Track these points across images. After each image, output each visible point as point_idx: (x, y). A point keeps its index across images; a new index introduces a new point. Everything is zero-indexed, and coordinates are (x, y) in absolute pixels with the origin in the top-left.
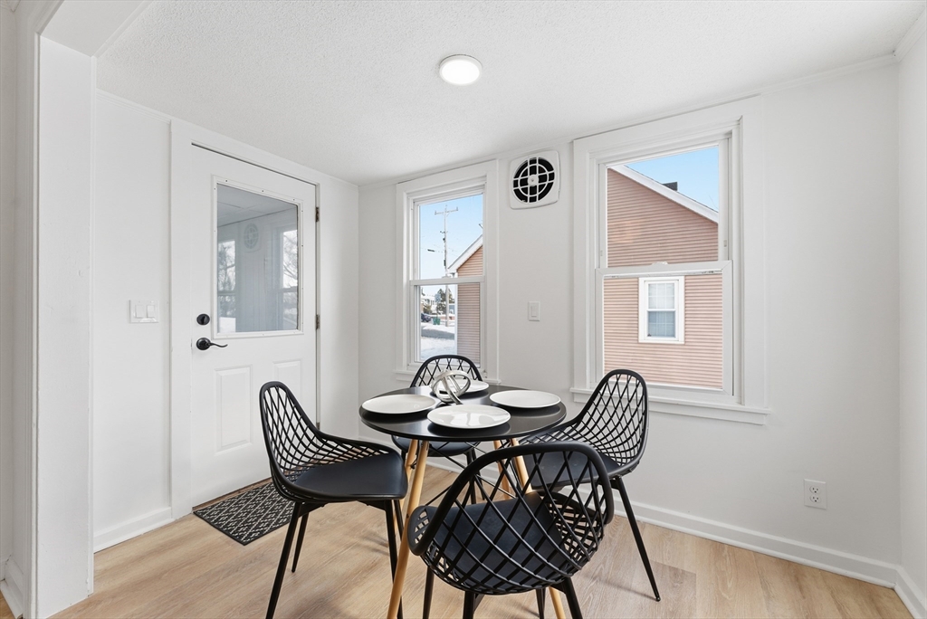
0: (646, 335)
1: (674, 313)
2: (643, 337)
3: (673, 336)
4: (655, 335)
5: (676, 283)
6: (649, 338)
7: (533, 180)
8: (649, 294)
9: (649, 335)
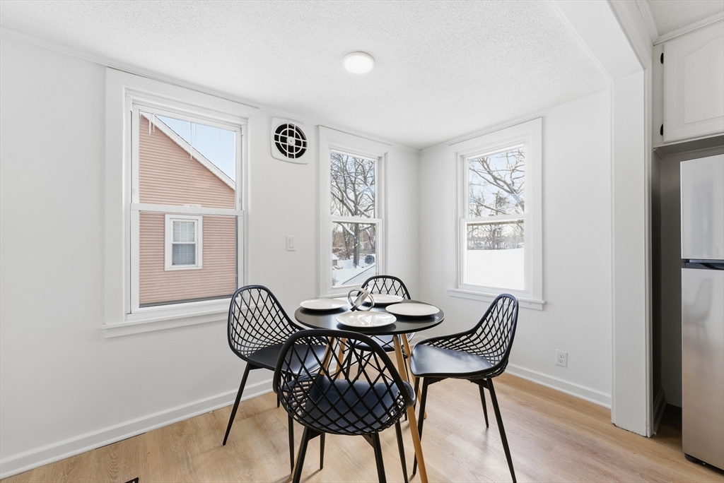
0: (171, 263)
1: (194, 245)
2: (168, 265)
3: (194, 263)
4: (178, 264)
5: (196, 222)
6: (174, 266)
7: (291, 141)
8: (174, 230)
9: (173, 264)
